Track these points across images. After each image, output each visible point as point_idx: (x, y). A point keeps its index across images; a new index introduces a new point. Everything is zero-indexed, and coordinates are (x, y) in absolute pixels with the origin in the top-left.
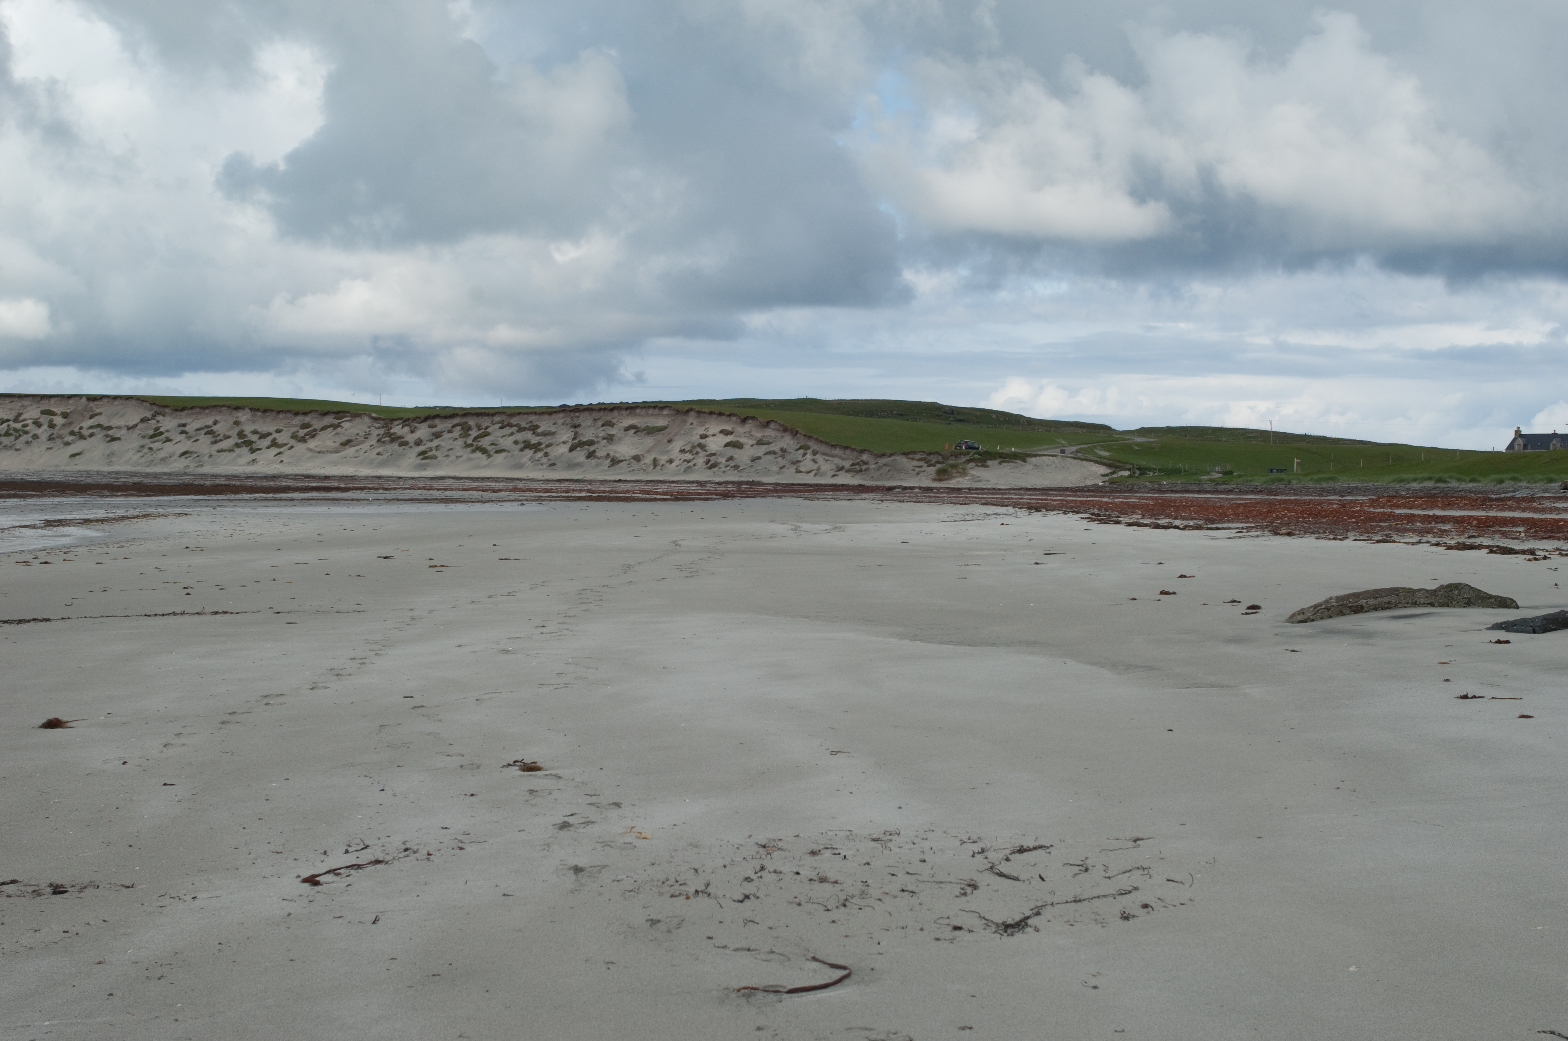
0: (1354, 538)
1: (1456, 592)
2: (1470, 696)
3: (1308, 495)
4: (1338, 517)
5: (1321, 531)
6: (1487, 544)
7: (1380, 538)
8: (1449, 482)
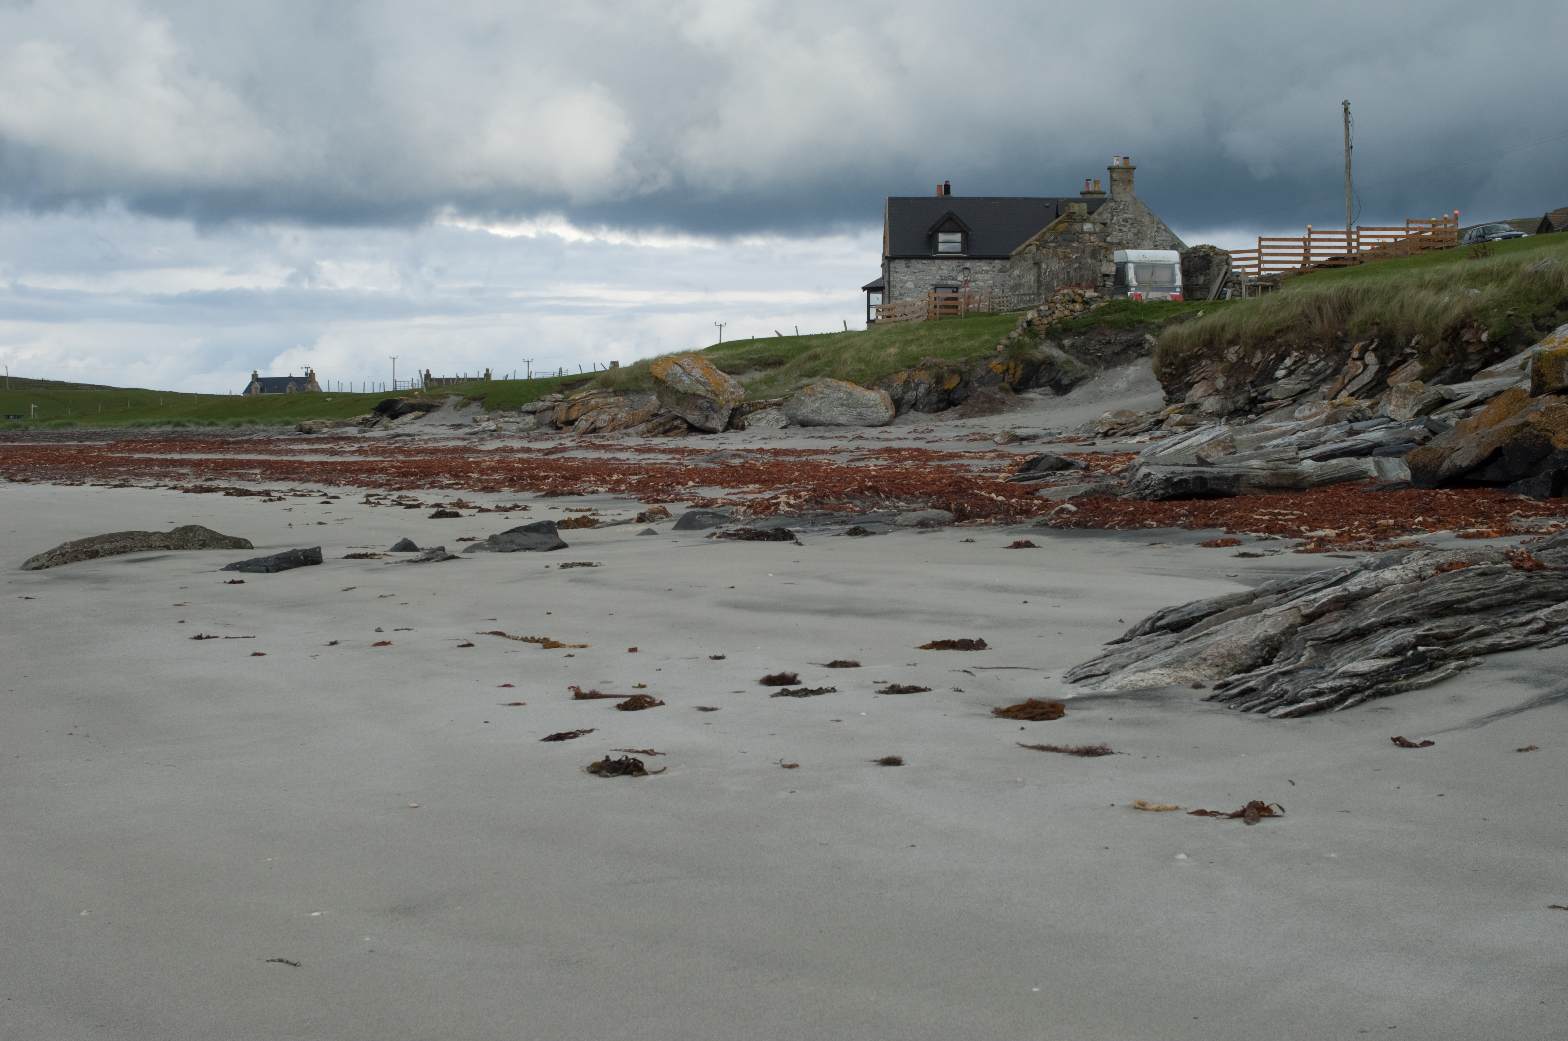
0: (92, 483)
1: (191, 535)
2: (204, 636)
3: (45, 441)
4: (76, 462)
5: (58, 477)
6: (224, 487)
7: (118, 483)
8: (187, 426)
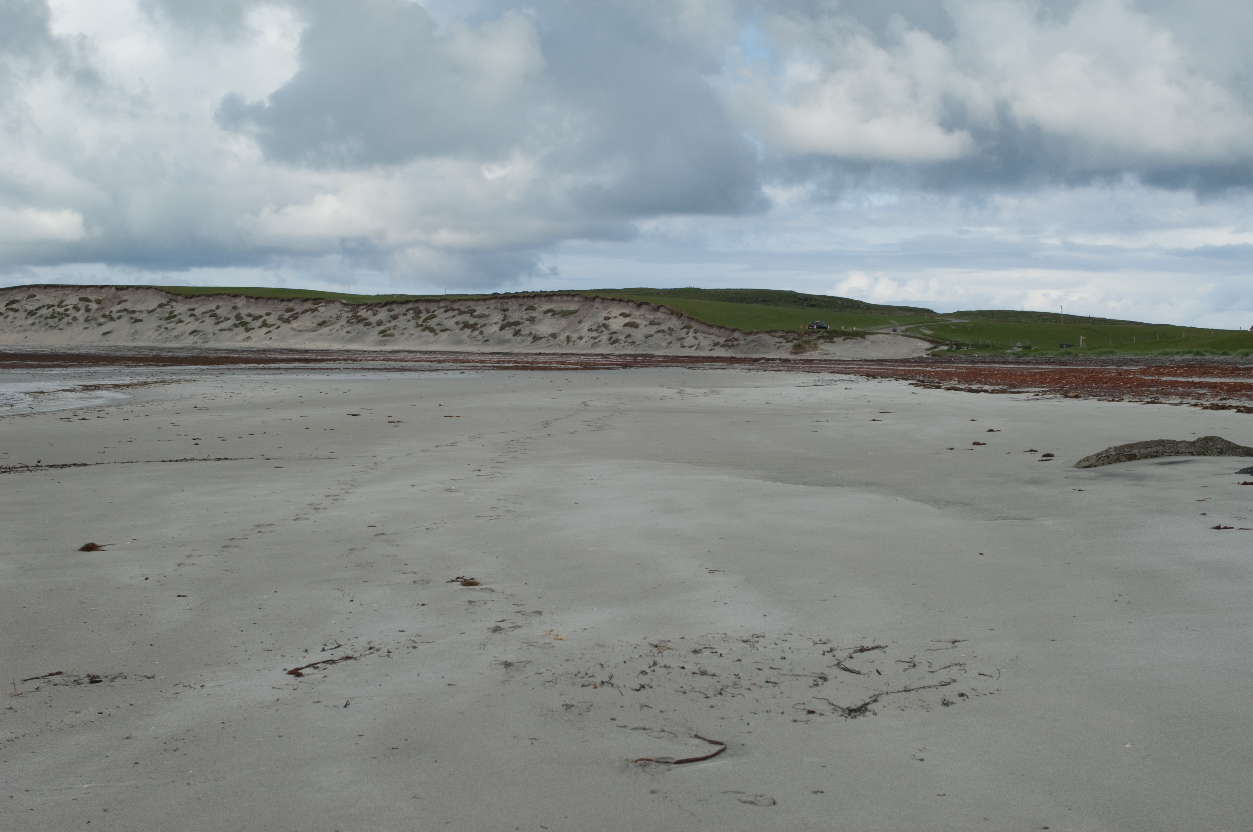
0: (1129, 400)
1: (1211, 444)
2: (1222, 527)
3: (1091, 366)
4: (1116, 383)
5: (1102, 394)
6: (1236, 405)
7: (1150, 400)
8: (1205, 355)
